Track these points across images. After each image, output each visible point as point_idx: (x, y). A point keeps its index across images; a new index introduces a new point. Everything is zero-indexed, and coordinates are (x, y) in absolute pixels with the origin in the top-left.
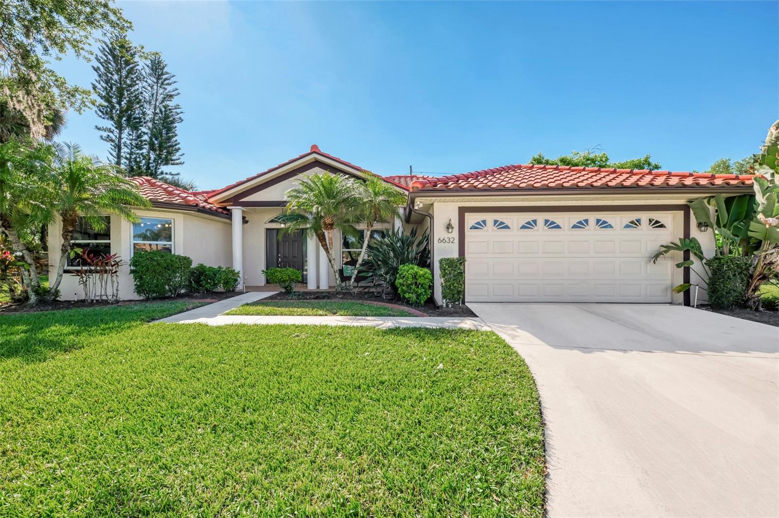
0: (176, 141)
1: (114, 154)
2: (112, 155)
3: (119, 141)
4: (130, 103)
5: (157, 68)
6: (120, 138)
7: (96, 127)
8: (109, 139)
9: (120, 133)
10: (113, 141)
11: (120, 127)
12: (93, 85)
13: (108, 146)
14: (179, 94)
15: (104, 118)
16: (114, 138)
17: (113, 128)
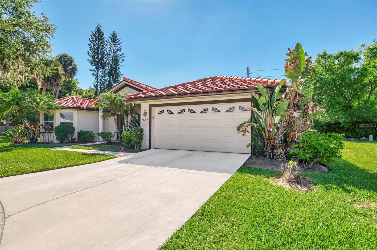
0: (120, 71)
1: (96, 81)
2: (95, 81)
3: (98, 75)
4: (102, 57)
5: (114, 38)
6: (98, 74)
7: (90, 69)
8: (93, 74)
9: (98, 71)
10: (95, 75)
11: (97, 68)
12: (88, 52)
13: (94, 77)
14: (122, 48)
15: (93, 65)
16: (96, 73)
17: (96, 69)
